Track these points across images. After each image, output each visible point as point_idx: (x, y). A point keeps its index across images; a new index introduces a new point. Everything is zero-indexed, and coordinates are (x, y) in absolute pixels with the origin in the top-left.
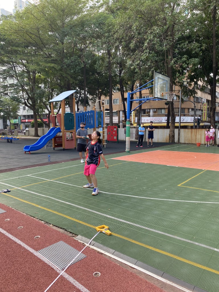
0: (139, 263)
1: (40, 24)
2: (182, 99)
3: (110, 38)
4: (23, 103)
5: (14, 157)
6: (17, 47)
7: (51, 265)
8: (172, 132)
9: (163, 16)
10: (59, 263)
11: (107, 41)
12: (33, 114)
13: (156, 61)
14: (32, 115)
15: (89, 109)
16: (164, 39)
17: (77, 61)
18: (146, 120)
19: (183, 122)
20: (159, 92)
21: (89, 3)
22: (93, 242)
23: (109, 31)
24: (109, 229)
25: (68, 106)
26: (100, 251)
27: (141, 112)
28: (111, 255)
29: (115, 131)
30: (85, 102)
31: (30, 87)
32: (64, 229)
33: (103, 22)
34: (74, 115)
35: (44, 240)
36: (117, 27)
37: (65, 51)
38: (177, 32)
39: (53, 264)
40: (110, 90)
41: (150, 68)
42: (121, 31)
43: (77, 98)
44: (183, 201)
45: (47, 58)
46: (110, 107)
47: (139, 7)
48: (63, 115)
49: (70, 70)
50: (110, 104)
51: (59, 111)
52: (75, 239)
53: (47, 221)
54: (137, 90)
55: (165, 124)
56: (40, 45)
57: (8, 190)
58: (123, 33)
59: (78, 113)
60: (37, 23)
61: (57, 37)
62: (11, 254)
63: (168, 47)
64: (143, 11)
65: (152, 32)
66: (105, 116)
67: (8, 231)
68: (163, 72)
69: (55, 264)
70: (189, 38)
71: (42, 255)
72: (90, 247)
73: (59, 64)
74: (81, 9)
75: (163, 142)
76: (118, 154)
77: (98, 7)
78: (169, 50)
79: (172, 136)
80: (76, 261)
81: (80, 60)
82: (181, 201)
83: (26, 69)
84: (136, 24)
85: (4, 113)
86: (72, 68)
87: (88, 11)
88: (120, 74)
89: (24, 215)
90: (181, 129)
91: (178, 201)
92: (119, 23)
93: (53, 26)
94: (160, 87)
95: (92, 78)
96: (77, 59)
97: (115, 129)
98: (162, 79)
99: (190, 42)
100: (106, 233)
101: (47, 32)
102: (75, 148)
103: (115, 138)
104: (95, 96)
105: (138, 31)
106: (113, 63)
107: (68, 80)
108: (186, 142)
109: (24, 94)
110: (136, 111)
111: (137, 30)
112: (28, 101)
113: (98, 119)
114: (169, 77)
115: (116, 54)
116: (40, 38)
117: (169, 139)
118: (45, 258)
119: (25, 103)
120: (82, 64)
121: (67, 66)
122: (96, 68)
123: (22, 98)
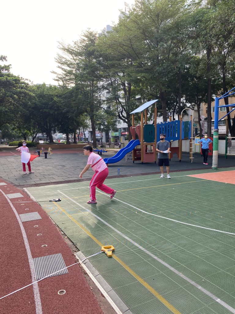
0: (112, 292)
1: (131, 34)
3: (206, 36)
7: (32, 273)
10: (41, 273)
17: (169, 67)
22: (87, 261)
26: (86, 271)
28: (93, 277)
32: (73, 242)
34: (155, 126)
35: (48, 250)
37: (159, 58)
39: (35, 272)
40: (209, 96)
42: (218, 26)
46: (208, 115)
48: (143, 127)
49: (163, 78)
52: (75, 254)
53: (66, 232)
57: (59, 199)
67: (28, 236)
69: (37, 273)
71: (33, 263)
72: (80, 265)
73: (151, 72)
80: (55, 275)
86: (163, 75)
96: (170, 66)
100: (108, 254)
102: (155, 162)
104: (194, 104)
112: (122, 114)
113: (184, 129)
116: (133, 49)
119: (119, 116)
120: (175, 69)
121: (158, 73)
122: (191, 72)
123: (117, 111)
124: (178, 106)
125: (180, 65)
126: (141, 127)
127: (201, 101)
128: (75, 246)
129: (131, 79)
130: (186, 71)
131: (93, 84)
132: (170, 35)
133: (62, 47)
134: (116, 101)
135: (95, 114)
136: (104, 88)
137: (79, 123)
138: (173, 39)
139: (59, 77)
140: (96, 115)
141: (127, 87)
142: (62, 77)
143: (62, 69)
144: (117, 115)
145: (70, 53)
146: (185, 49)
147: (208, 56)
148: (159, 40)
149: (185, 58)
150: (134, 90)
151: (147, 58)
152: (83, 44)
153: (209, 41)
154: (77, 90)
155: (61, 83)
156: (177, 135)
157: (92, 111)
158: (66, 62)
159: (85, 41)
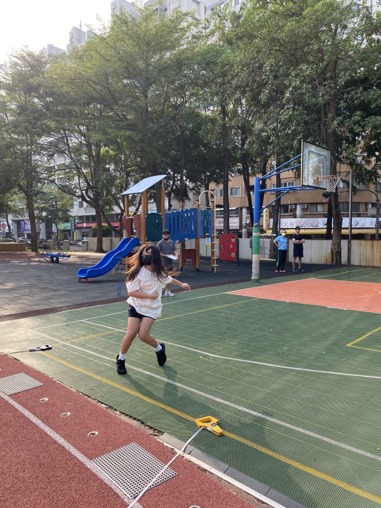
0: (273, 492)
1: (110, 67)
2: (353, 186)
3: (224, 86)
4: (79, 197)
5: (60, 287)
6: (71, 105)
7: (113, 487)
8: (337, 246)
9: (318, 46)
10: (129, 484)
11: (220, 90)
12: (95, 214)
13: (306, 123)
14: (93, 216)
15: (189, 205)
16: (319, 84)
17: (169, 125)
18: (288, 223)
19: (357, 227)
20: (311, 175)
21: (191, 31)
22: (190, 448)
23: (224, 75)
24: (219, 424)
25: (152, 201)
26: (201, 465)
27: (280, 210)
28: (222, 475)
29: (233, 244)
30: (181, 194)
31: (91, 169)
32: (139, 420)
33: (214, 60)
34: (163, 217)
35: (104, 439)
36: (236, 69)
38: (343, 73)
39: (118, 485)
41: (295, 134)
42: (245, 75)
43: (170, 186)
44: (356, 375)
45: (119, 121)
46: (224, 202)
47: (276, 33)
48: (144, 217)
49: (158, 140)
50: (224, 196)
51: (137, 210)
52: (158, 440)
53: (111, 404)
54: (272, 172)
55: (324, 231)
56: (110, 100)
57: (47, 346)
58: (247, 77)
59: (170, 212)
60: (105, 66)
61: (136, 87)
62: (47, 462)
63: (327, 97)
64: (283, 39)
65: (298, 73)
66: (216, 217)
67: (45, 420)
68: (317, 141)
69: (122, 485)
70: (364, 82)
71: (99, 468)
72: (183, 457)
73: (139, 130)
74: (178, 40)
75: (321, 263)
76: (238, 284)
77: (205, 36)
78: (329, 103)
79: (337, 252)
80: (158, 482)
81: (174, 124)
82: (353, 375)
83: (85, 141)
84: (270, 62)
85: (47, 213)
86: (160, 137)
87: (189, 43)
88: (243, 144)
89: (72, 392)
90: (352, 241)
91: (347, 374)
92: (242, 61)
93: (131, 69)
94: (313, 167)
95: (194, 153)
96: (169, 123)
97: (233, 240)
98: (317, 154)
99: (365, 89)
100: (214, 431)
101: (120, 80)
103: (233, 255)
104: (200, 184)
105: (274, 73)
106: (231, 128)
107: (153, 158)
108: (363, 264)
109: (81, 181)
110: (271, 208)
111: (271, 71)
112: (86, 193)
113: (203, 222)
114: (330, 150)
115: (236, 111)
116: (109, 90)
117: (330, 259)
118: (105, 473)
119: (82, 196)
120: (177, 129)
121: (152, 133)
122: (202, 136)
123: (78, 188)
126: (142, 216)
127: (210, 179)
128: (148, 426)
144: (79, 194)
150: (104, 155)
159: (19, 65)
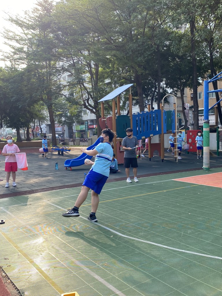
17: (146, 44)
37: (133, 32)
40: (195, 79)
45: (109, 44)
46: (194, 103)
48: (115, 118)
61: (123, 17)
73: (123, 50)
83: (86, 62)
86: (139, 54)
96: (146, 42)
112: (88, 102)
113: (166, 121)
116: (99, 20)
119: (85, 104)
120: (152, 47)
121: (132, 51)
122: (173, 50)
123: (81, 99)
124: (157, 92)
125: (158, 42)
126: (113, 118)
127: (185, 85)
129: (98, 58)
130: (165, 48)
131: (50, 65)
132: (145, 5)
133: (8, 18)
134: (81, 86)
135: (54, 103)
136: (64, 70)
137: (33, 114)
138: (148, 9)
139: (6, 55)
140: (56, 104)
141: (93, 68)
142: (9, 56)
143: (10, 46)
144: (83, 103)
145: (18, 25)
146: (164, 21)
147: (192, 31)
148: (131, 11)
149: (164, 33)
150: (102, 72)
151: (117, 32)
152: (36, 14)
153: (192, 13)
154: (29, 72)
155: (9, 64)
156: (157, 128)
157: (50, 99)
158: (15, 37)
159: (39, 10)
